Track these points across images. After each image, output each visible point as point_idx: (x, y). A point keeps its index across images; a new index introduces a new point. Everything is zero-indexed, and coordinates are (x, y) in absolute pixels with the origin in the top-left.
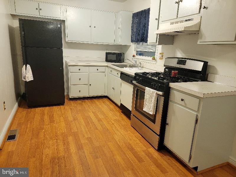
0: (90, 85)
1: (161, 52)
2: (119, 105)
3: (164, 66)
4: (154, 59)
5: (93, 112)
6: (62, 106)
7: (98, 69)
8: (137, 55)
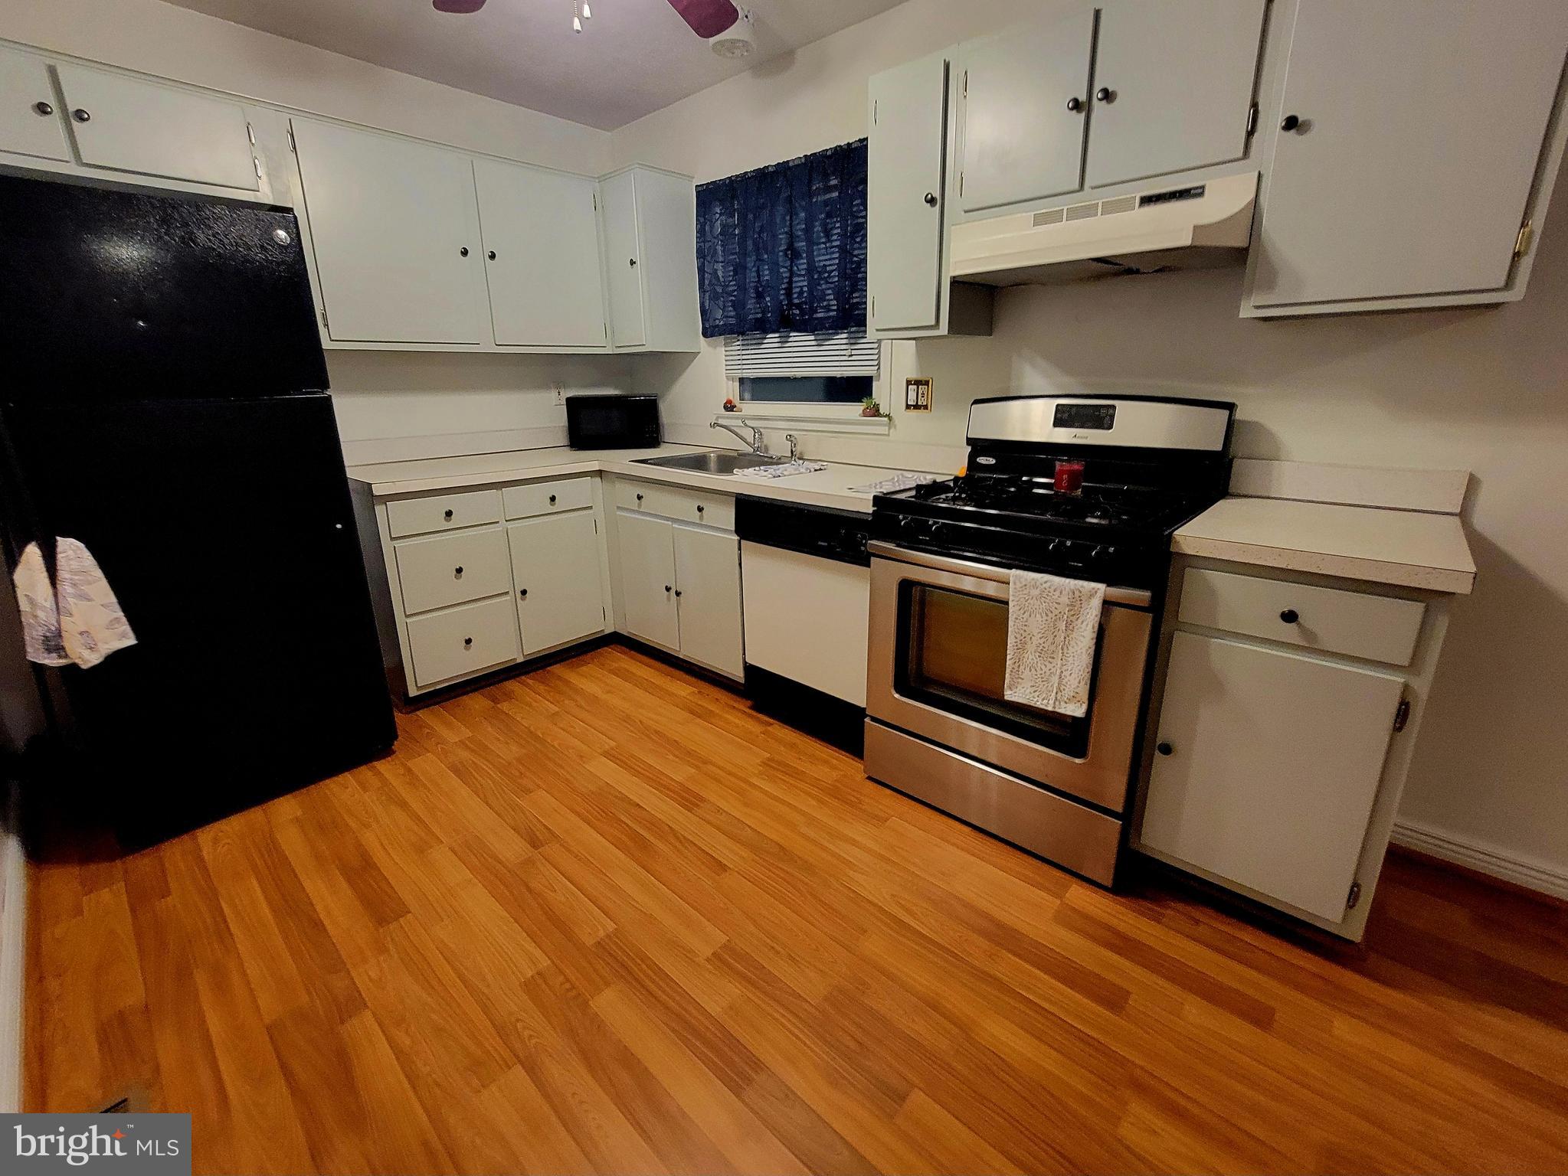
0: (524, 592)
1: (914, 375)
2: (738, 674)
3: (970, 441)
4: (875, 412)
5: (606, 754)
6: (381, 766)
7: (553, 499)
8: (742, 399)
